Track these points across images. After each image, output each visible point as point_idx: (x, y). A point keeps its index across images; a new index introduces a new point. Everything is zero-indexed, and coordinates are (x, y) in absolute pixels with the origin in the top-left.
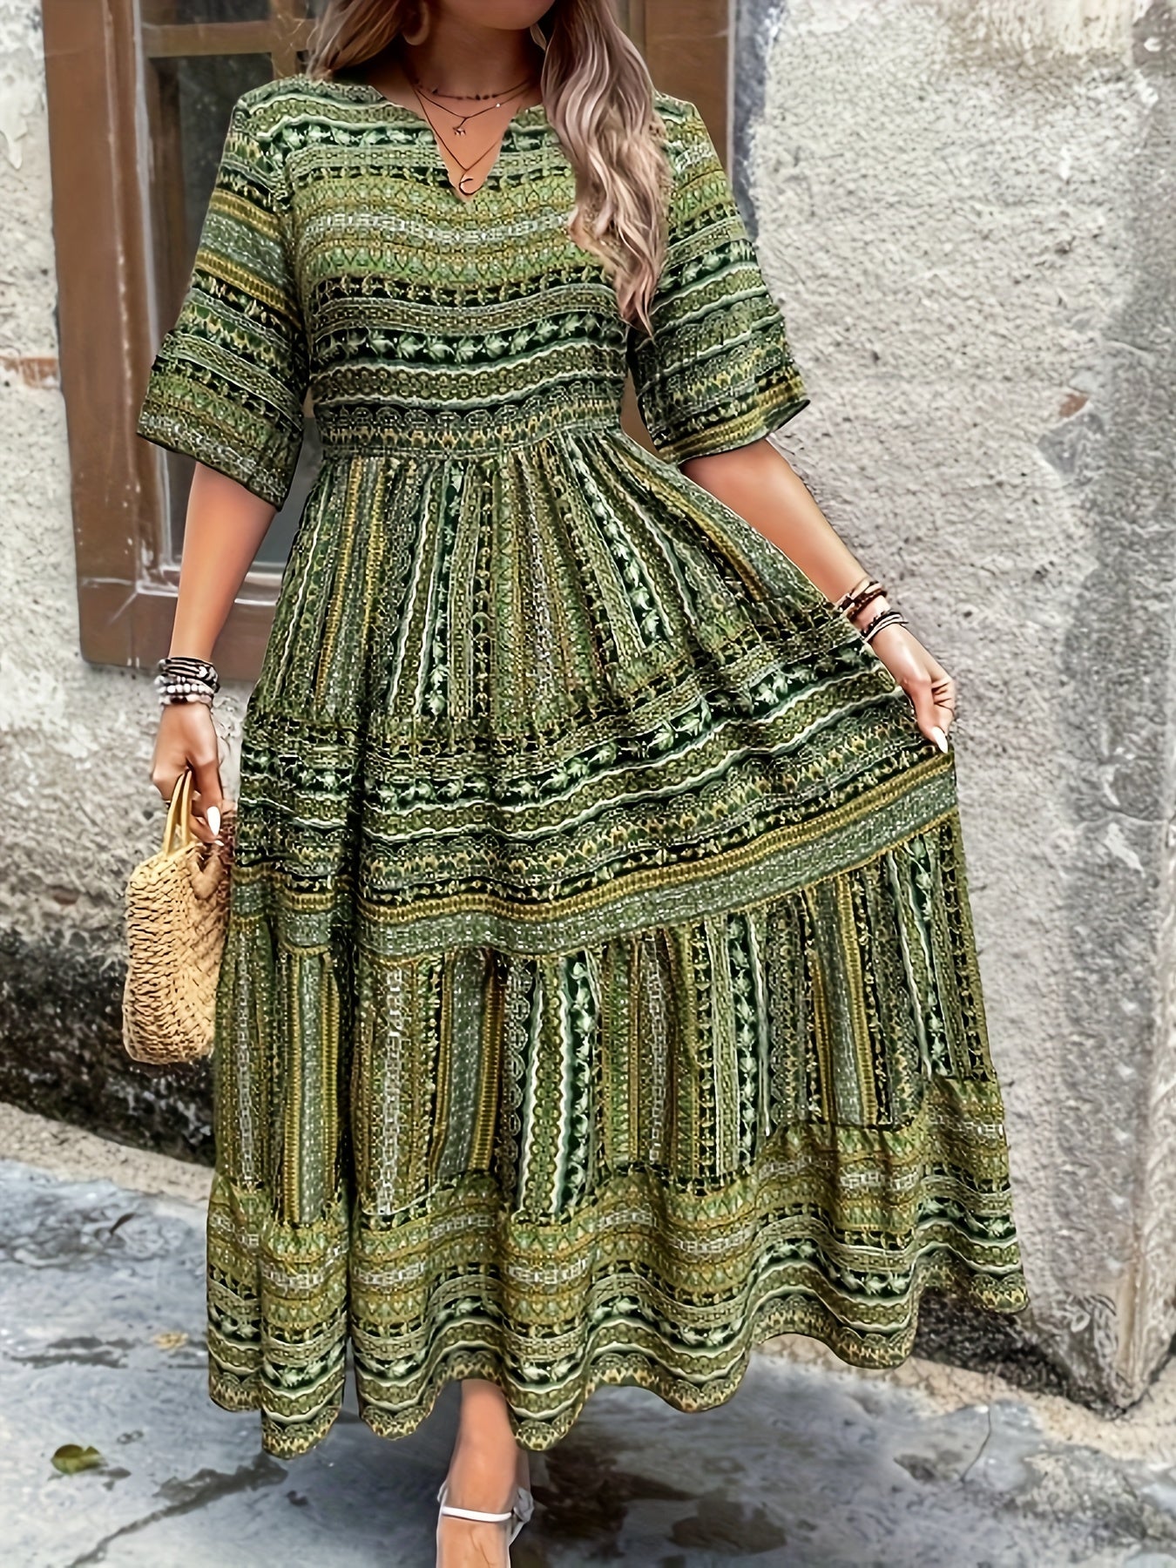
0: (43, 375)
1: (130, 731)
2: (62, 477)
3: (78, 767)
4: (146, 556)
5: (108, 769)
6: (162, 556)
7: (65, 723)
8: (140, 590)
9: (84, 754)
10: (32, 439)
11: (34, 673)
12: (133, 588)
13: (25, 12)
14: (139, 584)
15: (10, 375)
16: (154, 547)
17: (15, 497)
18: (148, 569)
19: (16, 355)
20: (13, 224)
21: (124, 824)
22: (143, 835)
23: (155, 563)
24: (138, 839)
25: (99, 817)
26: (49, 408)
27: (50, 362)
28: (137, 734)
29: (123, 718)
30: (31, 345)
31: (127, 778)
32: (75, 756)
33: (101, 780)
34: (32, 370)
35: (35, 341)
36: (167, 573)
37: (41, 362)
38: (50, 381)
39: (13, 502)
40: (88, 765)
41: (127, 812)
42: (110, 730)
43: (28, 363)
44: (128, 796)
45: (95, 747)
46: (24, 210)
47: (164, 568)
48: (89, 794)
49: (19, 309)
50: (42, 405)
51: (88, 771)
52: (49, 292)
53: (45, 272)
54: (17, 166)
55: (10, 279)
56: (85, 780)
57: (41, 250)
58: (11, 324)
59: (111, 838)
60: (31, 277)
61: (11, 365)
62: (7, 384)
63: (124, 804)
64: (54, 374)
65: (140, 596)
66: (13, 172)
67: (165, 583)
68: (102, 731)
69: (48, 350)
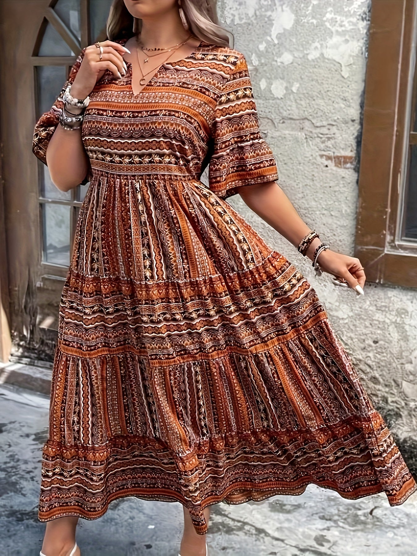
0: (345, 163)
1: (371, 308)
2: (350, 205)
3: (341, 322)
4: (388, 238)
5: (357, 323)
6: (396, 238)
7: (337, 304)
8: (386, 252)
9: (345, 316)
10: (337, 189)
11: (325, 283)
12: (383, 251)
13: (359, 13)
14: (386, 249)
15: (329, 163)
16: (393, 234)
17: (325, 212)
18: (389, 243)
19: (332, 154)
20: (340, 100)
21: (362, 346)
22: (372, 350)
23: (393, 241)
24: (369, 352)
25: (349, 342)
26: (347, 176)
27: (351, 158)
28: (375, 310)
29: (368, 303)
30: (341, 150)
31: (366, 327)
32: (341, 317)
33: (352, 327)
34: (340, 161)
35: (343, 149)
36: (398, 245)
37: (345, 157)
38: (349, 165)
39: (323, 214)
40: (346, 321)
41: (364, 341)
42: (360, 308)
43: (338, 158)
44: (366, 335)
45: (351, 314)
46: (346, 94)
47: (397, 243)
48: (345, 333)
49: (337, 135)
50: (344, 175)
51: (347, 323)
52: (354, 129)
53: (353, 121)
54: (346, 77)
55: (334, 123)
56: (344, 327)
57: (354, 112)
58: (332, 141)
59: (354, 351)
60: (346, 123)
61: (329, 158)
62: (327, 166)
63: (363, 337)
64: (351, 163)
65: (386, 254)
66: (342, 79)
67: (398, 249)
68: (357, 308)
69: (350, 153)
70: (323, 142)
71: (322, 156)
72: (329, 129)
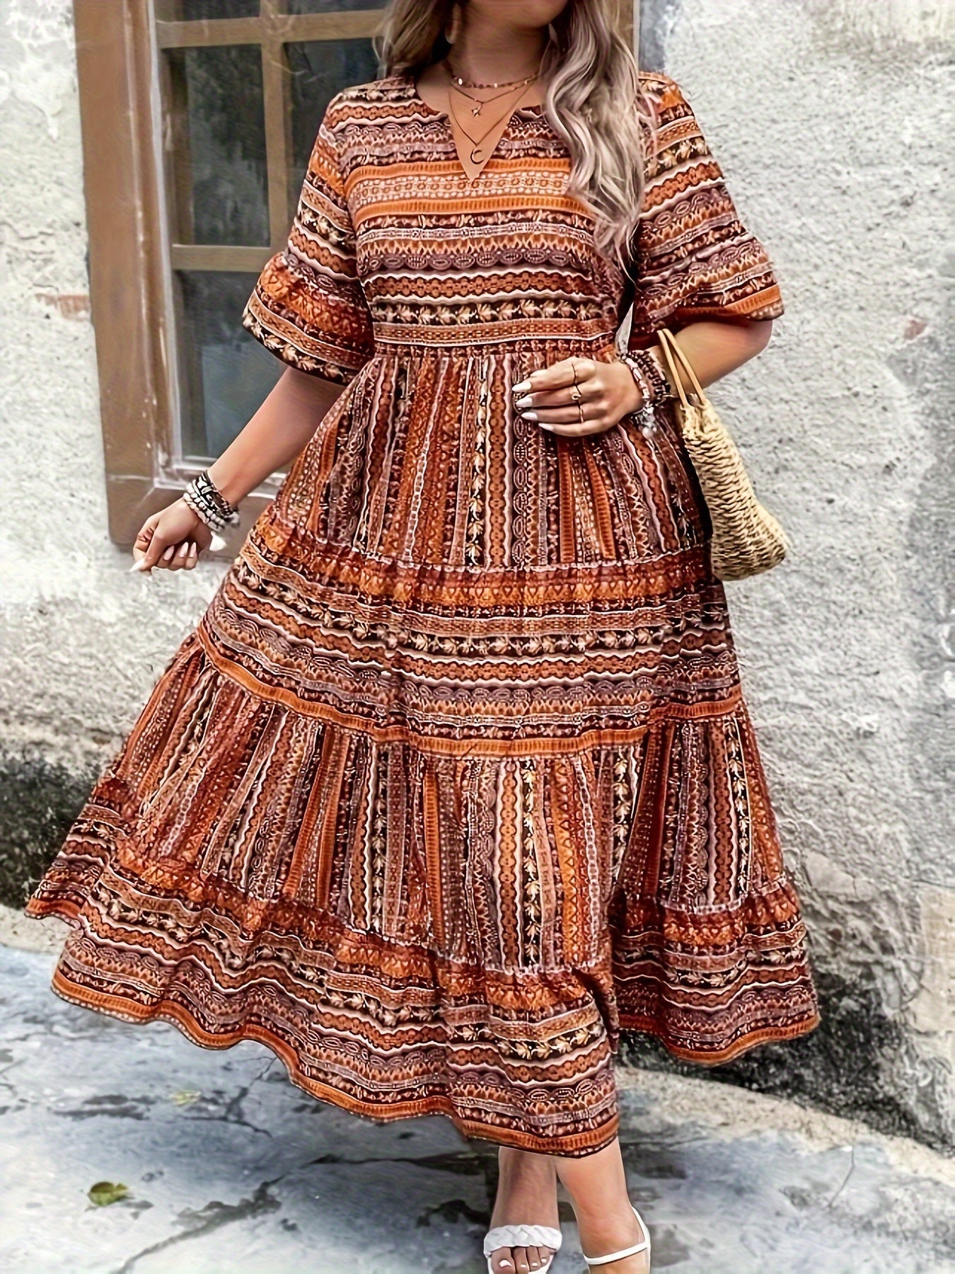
0: (77, 309)
2: (92, 393)
3: (109, 630)
4: (161, 458)
5: (135, 631)
6: (174, 458)
7: (97, 594)
8: (157, 485)
9: (113, 620)
10: (67, 362)
11: (72, 553)
12: (151, 483)
13: (59, 11)
14: (156, 480)
15: (50, 309)
16: (168, 451)
17: (55, 409)
18: (163, 467)
19: (54, 293)
20: (52, 185)
23: (168, 463)
25: (130, 672)
26: (82, 336)
27: (82, 299)
28: (157, 604)
29: (145, 589)
30: (67, 284)
31: (150, 639)
32: (106, 621)
33: (128, 641)
34: (68, 305)
35: (70, 281)
36: (178, 471)
37: (75, 298)
38: (83, 314)
39: (53, 413)
40: (117, 629)
41: (152, 668)
42: (135, 600)
43: (64, 299)
44: (152, 655)
45: (122, 614)
46: (61, 174)
47: (175, 466)
48: (120, 653)
49: (57, 256)
50: (76, 334)
51: (116, 634)
52: (79, 242)
53: (78, 224)
54: (55, 137)
55: (50, 231)
56: (115, 642)
57: (75, 207)
58: (50, 267)
59: (140, 690)
60: (66, 229)
61: (51, 300)
62: (48, 317)
63: (148, 661)
64: (86, 309)
65: (157, 489)
66: (51, 143)
67: (177, 479)
68: (128, 601)
69: (81, 289)
70: (39, 269)
71: (39, 296)
72: (43, 242)
